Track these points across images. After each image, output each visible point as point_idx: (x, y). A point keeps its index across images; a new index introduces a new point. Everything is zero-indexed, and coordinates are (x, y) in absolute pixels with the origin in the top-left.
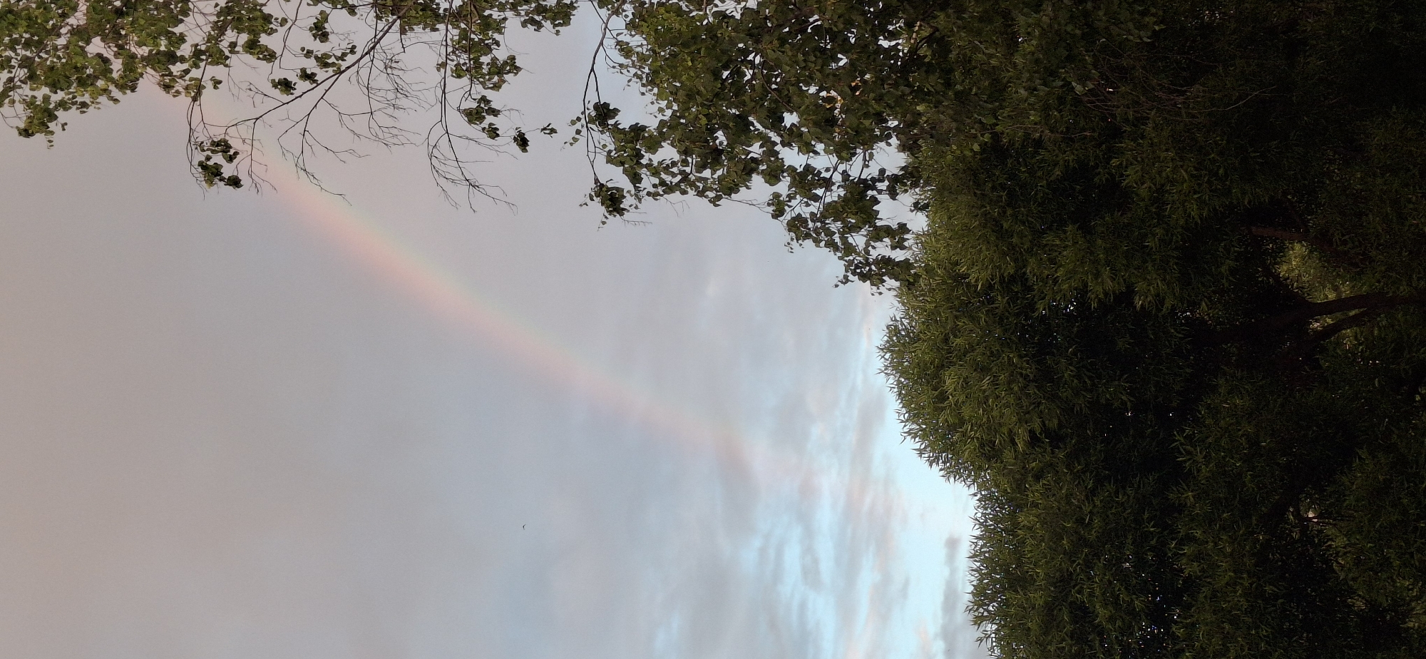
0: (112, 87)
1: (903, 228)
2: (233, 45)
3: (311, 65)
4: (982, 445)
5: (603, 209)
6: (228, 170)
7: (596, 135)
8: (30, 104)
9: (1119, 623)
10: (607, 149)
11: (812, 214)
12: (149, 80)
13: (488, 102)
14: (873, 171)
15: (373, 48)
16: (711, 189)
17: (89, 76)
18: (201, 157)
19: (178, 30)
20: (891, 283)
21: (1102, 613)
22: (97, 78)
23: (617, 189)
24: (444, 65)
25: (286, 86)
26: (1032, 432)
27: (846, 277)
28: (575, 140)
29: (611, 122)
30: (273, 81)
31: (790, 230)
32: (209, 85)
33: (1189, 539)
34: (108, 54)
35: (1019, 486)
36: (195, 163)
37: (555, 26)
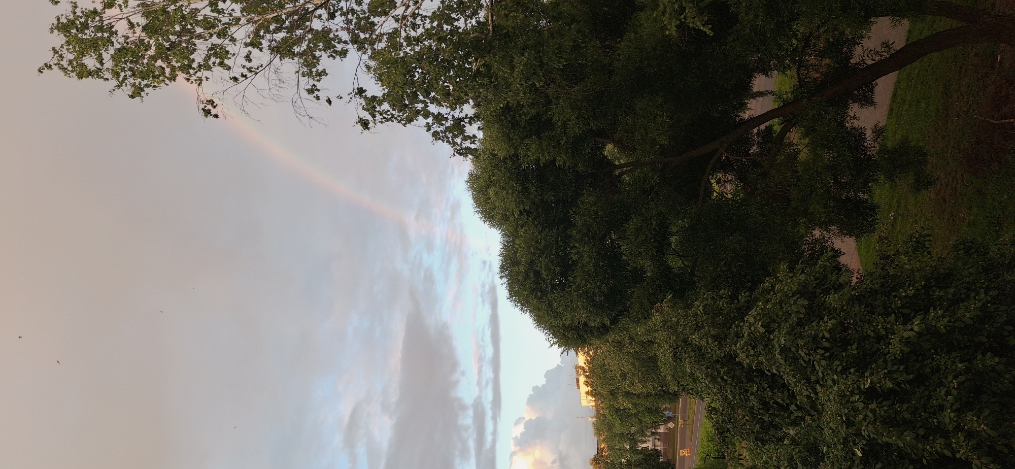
0: (166, 80)
1: (474, 136)
2: (214, 63)
3: (245, 72)
4: (503, 216)
5: (361, 128)
6: (213, 112)
7: (358, 99)
8: (134, 85)
9: (550, 277)
10: (363, 105)
11: (441, 131)
12: (181, 76)
13: (315, 86)
14: (462, 115)
15: (270, 63)
16: (403, 120)
17: (157, 75)
18: (203, 106)
19: (191, 57)
20: (470, 156)
21: (544, 273)
22: (160, 76)
23: (367, 120)
24: (298, 72)
25: (235, 79)
26: (520, 211)
27: (454, 154)
28: (350, 101)
29: (364, 94)
30: (230, 77)
31: (433, 136)
32: (204, 79)
33: (574, 247)
34: (164, 66)
35: (516, 230)
36: (201, 108)
37: (341, 58)
